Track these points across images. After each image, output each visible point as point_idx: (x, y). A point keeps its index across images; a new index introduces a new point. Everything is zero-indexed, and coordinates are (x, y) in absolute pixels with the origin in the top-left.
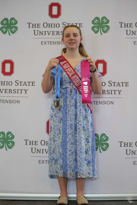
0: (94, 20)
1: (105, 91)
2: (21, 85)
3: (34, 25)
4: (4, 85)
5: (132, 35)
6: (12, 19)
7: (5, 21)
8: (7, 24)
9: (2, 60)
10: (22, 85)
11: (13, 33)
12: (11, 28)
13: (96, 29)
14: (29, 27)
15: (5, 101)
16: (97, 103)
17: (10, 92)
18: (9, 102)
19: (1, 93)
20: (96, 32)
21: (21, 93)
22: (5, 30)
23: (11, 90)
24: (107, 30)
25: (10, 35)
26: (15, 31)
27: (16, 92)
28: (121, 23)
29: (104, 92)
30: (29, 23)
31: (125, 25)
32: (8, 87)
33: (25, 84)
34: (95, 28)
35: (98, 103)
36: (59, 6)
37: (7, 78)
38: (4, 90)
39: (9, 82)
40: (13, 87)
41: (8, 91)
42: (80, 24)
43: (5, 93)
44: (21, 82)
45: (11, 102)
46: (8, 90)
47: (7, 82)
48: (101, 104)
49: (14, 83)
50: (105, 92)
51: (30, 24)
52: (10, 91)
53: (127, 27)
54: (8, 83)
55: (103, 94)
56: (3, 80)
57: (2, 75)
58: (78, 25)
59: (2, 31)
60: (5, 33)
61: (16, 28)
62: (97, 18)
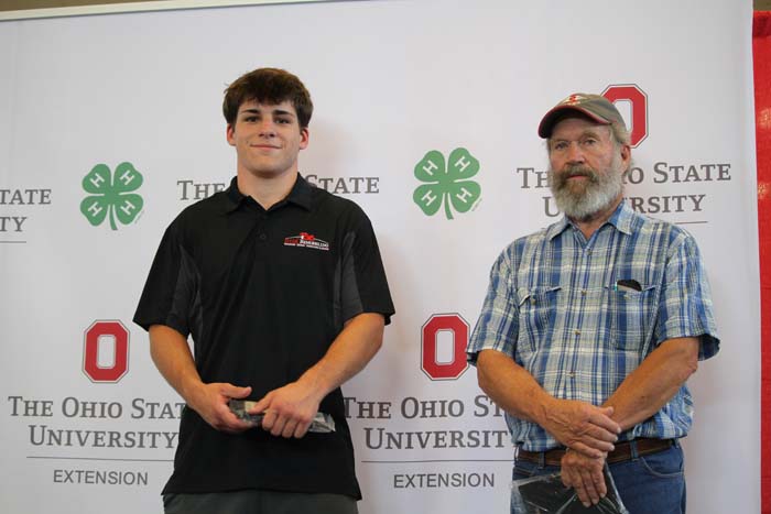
0: (424, 162)
1: (461, 435)
2: (152, 416)
3: (202, 188)
4: (93, 416)
7: (100, 178)
8: (105, 186)
9: (88, 324)
10: (155, 415)
11: (126, 219)
12: (121, 202)
13: (429, 198)
14: (184, 198)
15: (95, 475)
16: (431, 483)
17: (114, 443)
18: (108, 478)
19: (82, 444)
21: (153, 446)
22: (97, 211)
23: (115, 436)
24: (471, 201)
25: (114, 228)
26: (134, 213)
27: (134, 442)
28: (526, 170)
29: (459, 440)
30: (185, 183)
32: (107, 424)
33: (167, 410)
34: (427, 196)
35: (436, 483)
37: (104, 391)
38: (92, 436)
39: (111, 406)
40: (124, 425)
41: (107, 439)
42: (369, 179)
43: (96, 444)
44: (153, 405)
45: (116, 478)
46: (108, 436)
47: (103, 404)
48: (447, 485)
49: (128, 410)
50: (462, 440)
51: (189, 184)
52: (114, 439)
54: (107, 410)
55: (453, 445)
56: (89, 399)
57: (85, 379)
58: (363, 186)
59: (89, 215)
60: (96, 221)
61: (138, 201)
62: (434, 156)
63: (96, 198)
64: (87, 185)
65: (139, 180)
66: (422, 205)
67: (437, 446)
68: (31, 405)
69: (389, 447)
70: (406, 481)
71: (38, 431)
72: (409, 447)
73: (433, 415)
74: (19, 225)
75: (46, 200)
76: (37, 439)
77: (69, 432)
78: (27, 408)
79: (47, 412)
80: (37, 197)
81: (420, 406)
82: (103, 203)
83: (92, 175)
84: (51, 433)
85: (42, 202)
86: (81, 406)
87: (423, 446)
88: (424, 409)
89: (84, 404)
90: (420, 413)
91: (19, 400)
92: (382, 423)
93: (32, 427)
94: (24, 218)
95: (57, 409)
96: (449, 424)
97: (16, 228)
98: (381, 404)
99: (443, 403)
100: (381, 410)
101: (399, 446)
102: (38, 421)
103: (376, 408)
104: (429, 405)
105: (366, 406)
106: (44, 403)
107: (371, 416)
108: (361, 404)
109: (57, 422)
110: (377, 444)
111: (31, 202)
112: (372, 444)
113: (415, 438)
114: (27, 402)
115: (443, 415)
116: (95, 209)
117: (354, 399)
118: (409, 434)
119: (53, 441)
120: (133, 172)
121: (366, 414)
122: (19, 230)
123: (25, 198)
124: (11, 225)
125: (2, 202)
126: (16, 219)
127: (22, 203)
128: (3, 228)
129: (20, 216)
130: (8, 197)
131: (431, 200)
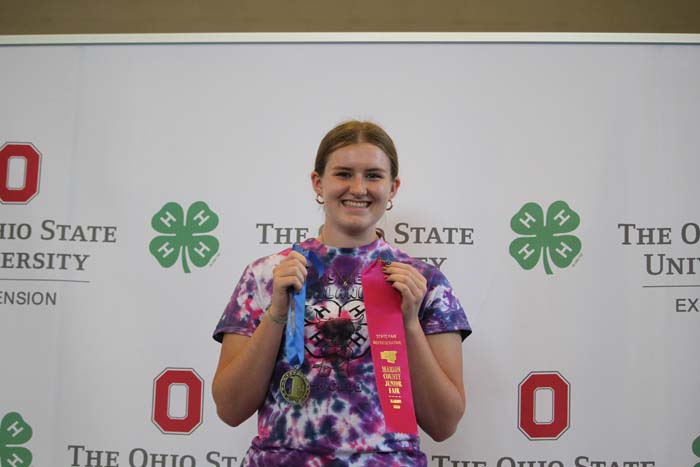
0: (521, 214)
3: (284, 232)
5: (670, 273)
6: (198, 206)
7: (171, 217)
9: (158, 371)
11: (200, 262)
13: (526, 251)
14: (264, 241)
20: (528, 264)
22: (168, 252)
24: (571, 256)
25: (187, 270)
26: (209, 255)
28: (627, 226)
30: (265, 226)
31: (641, 236)
34: (524, 249)
39: (183, 459)
42: (464, 230)
44: (229, 459)
47: (175, 457)
49: (202, 463)
51: (269, 227)
53: (651, 242)
54: (180, 463)
56: (159, 451)
57: (155, 430)
58: (457, 237)
59: (159, 256)
60: (167, 262)
61: (214, 244)
62: (532, 208)
63: (168, 239)
64: (156, 223)
65: (214, 221)
66: (519, 259)
68: (94, 455)
74: (81, 263)
75: (110, 238)
78: (90, 458)
79: (112, 463)
80: (101, 235)
81: (518, 466)
82: (174, 243)
83: (162, 213)
85: (106, 240)
86: (150, 458)
89: (154, 456)
91: (80, 450)
94: (86, 256)
95: (123, 460)
97: (78, 266)
98: (476, 464)
99: (542, 463)
104: (526, 465)
105: (460, 465)
106: (110, 454)
108: (456, 463)
111: (94, 240)
114: (89, 453)
116: (166, 250)
117: (448, 458)
120: (208, 212)
122: (80, 268)
123: (88, 235)
124: (72, 263)
125: (63, 238)
126: (77, 256)
127: (83, 239)
128: (63, 267)
129: (82, 253)
130: (69, 234)
131: (529, 254)
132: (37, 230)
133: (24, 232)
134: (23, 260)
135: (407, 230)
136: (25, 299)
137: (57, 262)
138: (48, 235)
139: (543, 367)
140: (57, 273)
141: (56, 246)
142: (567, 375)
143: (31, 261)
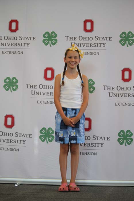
0: (122, 34)
1: (130, 94)
3: (71, 38)
4: (46, 88)
6: (53, 32)
7: (47, 35)
8: (48, 37)
9: (45, 68)
11: (54, 44)
12: (52, 40)
14: (67, 40)
15: (47, 102)
17: (51, 95)
18: (50, 103)
20: (123, 45)
24: (132, 43)
25: (51, 46)
26: (55, 43)
30: (67, 37)
36: (92, 22)
38: (46, 93)
39: (50, 86)
41: (49, 94)
42: (110, 38)
43: (47, 95)
55: (128, 97)
56: (45, 85)
57: (44, 80)
58: (108, 39)
59: (44, 43)
61: (56, 41)
62: (124, 33)
63: (46, 39)
64: (44, 36)
65: (56, 36)
66: (121, 44)
67: (125, 97)
68: (32, 86)
69: (114, 97)
70: (118, 104)
71: (33, 92)
72: (118, 97)
73: (124, 90)
76: (33, 94)
77: (41, 92)
78: (31, 87)
79: (35, 88)
80: (32, 39)
81: (121, 88)
82: (48, 40)
83: (45, 34)
84: (37, 92)
85: (33, 40)
86: (43, 86)
87: (122, 97)
88: (122, 89)
90: (121, 89)
92: (112, 91)
93: (32, 91)
94: (29, 43)
95: (38, 87)
96: (127, 92)
98: (112, 87)
99: (126, 87)
100: (112, 88)
101: (116, 96)
102: (33, 90)
103: (111, 88)
104: (123, 88)
105: (109, 88)
106: (35, 85)
107: (110, 90)
108: (108, 87)
109: (38, 90)
110: (111, 96)
111: (31, 40)
112: (110, 96)
113: (120, 95)
114: (31, 85)
115: (126, 90)
116: (46, 42)
117: (106, 86)
118: (119, 94)
119: (37, 94)
120: (55, 34)
121: (109, 89)
122: (28, 46)
123: (29, 39)
124: (26, 45)
125: (24, 40)
126: (27, 44)
127: (28, 40)
128: (24, 46)
129: (28, 43)
130: (25, 39)
131: (123, 43)
132: (19, 38)
133: (16, 38)
134: (16, 44)
135: (98, 38)
136: (16, 53)
137: (23, 45)
138: (21, 39)
139: (127, 67)
140: (23, 47)
141: (23, 41)
142: (131, 69)
143: (17, 45)
